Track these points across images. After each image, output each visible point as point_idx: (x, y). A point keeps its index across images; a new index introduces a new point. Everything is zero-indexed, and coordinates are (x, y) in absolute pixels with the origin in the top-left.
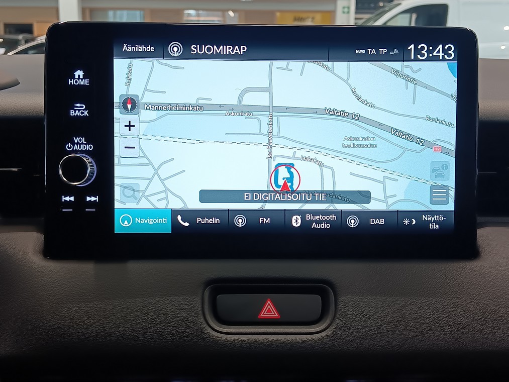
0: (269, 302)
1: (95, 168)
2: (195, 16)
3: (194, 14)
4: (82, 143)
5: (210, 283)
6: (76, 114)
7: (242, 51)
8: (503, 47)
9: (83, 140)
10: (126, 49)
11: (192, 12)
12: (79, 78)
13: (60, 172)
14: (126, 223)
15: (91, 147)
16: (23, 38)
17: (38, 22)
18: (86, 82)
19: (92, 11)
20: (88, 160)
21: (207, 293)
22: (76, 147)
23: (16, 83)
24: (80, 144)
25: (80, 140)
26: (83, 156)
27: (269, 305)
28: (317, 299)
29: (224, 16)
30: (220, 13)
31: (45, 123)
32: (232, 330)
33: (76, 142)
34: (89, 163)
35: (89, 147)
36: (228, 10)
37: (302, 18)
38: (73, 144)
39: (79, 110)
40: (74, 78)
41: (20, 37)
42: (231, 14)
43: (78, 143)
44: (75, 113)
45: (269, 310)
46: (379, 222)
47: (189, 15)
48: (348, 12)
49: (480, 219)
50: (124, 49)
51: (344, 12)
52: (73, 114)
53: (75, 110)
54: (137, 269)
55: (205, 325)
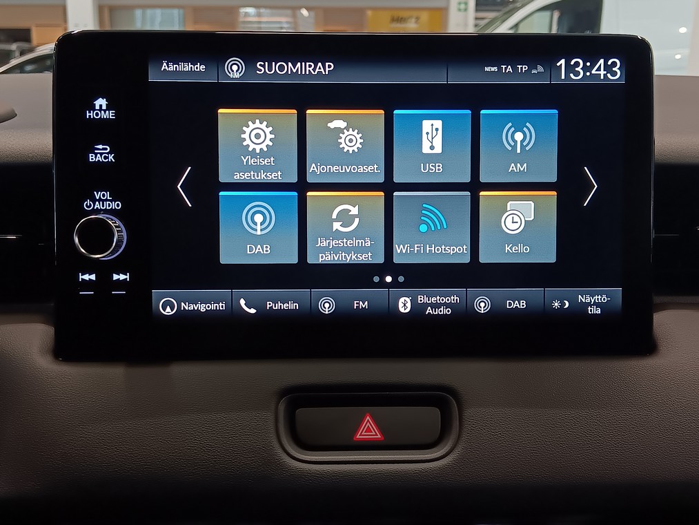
0: (368, 418)
1: (124, 234)
2: (254, 16)
3: (253, 14)
4: (107, 200)
5: (286, 392)
6: (97, 159)
7: (327, 69)
8: (678, 57)
9: (108, 195)
10: (167, 68)
11: (251, 10)
12: (101, 109)
13: (76, 240)
14: (168, 309)
15: (118, 205)
16: (18, 47)
17: (37, 26)
18: (111, 114)
19: (112, 9)
20: (114, 223)
21: (282, 407)
22: (97, 205)
23: (12, 116)
24: (103, 201)
25: (104, 195)
26: (108, 218)
27: (368, 422)
28: (434, 413)
29: (294, 16)
30: (289, 12)
31: (54, 172)
32: (317, 458)
33: (98, 198)
34: (116, 227)
35: (116, 205)
36: (300, 8)
37: (402, 18)
38: (94, 200)
39: (102, 154)
40: (94, 109)
41: (14, 47)
42: (305, 12)
43: (100, 200)
44: (96, 157)
45: (368, 430)
46: (518, 305)
47: (247, 14)
48: (466, 10)
49: (657, 299)
50: (163, 68)
51: (460, 10)
52: (92, 159)
53: (96, 154)
54: (184, 374)
55: (280, 451)
